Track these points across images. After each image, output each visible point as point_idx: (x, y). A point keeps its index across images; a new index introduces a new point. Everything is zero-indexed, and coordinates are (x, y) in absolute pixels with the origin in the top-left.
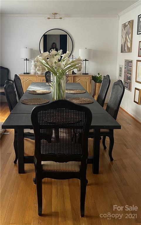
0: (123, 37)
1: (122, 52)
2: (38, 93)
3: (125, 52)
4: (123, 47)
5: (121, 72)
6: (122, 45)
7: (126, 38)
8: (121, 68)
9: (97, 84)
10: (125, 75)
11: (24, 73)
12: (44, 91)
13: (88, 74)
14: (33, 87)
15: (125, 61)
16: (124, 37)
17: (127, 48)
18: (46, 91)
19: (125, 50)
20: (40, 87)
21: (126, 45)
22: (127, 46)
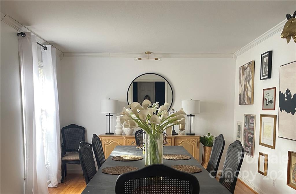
0: (241, 83)
1: (240, 104)
2: (125, 159)
3: (245, 104)
4: (242, 98)
5: (240, 131)
6: (240, 95)
7: (246, 85)
8: (240, 126)
9: (207, 148)
10: (245, 135)
11: (106, 134)
12: (134, 156)
13: (194, 134)
14: (119, 152)
15: (245, 116)
16: (243, 83)
17: (247, 99)
18: (136, 156)
19: (245, 101)
20: (129, 152)
21: (245, 94)
22: (248, 96)
